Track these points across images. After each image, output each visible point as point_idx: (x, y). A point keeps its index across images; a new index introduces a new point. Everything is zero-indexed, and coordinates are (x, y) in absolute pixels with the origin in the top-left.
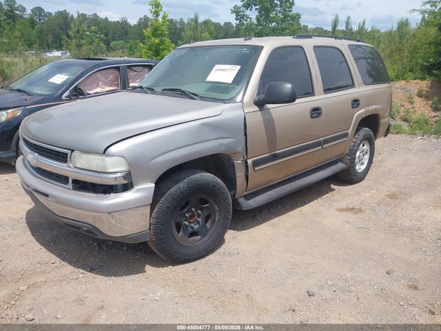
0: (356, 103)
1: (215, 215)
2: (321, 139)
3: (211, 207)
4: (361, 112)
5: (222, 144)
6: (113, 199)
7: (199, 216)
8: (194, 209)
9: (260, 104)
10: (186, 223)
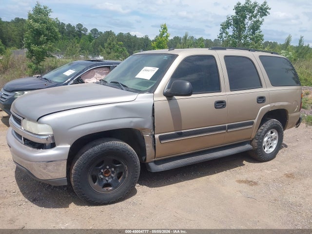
0: (261, 100)
1: (125, 173)
2: (227, 125)
3: (122, 167)
4: (266, 107)
5: (131, 122)
6: (40, 153)
7: (113, 172)
8: (108, 167)
9: (169, 95)
10: (102, 176)
